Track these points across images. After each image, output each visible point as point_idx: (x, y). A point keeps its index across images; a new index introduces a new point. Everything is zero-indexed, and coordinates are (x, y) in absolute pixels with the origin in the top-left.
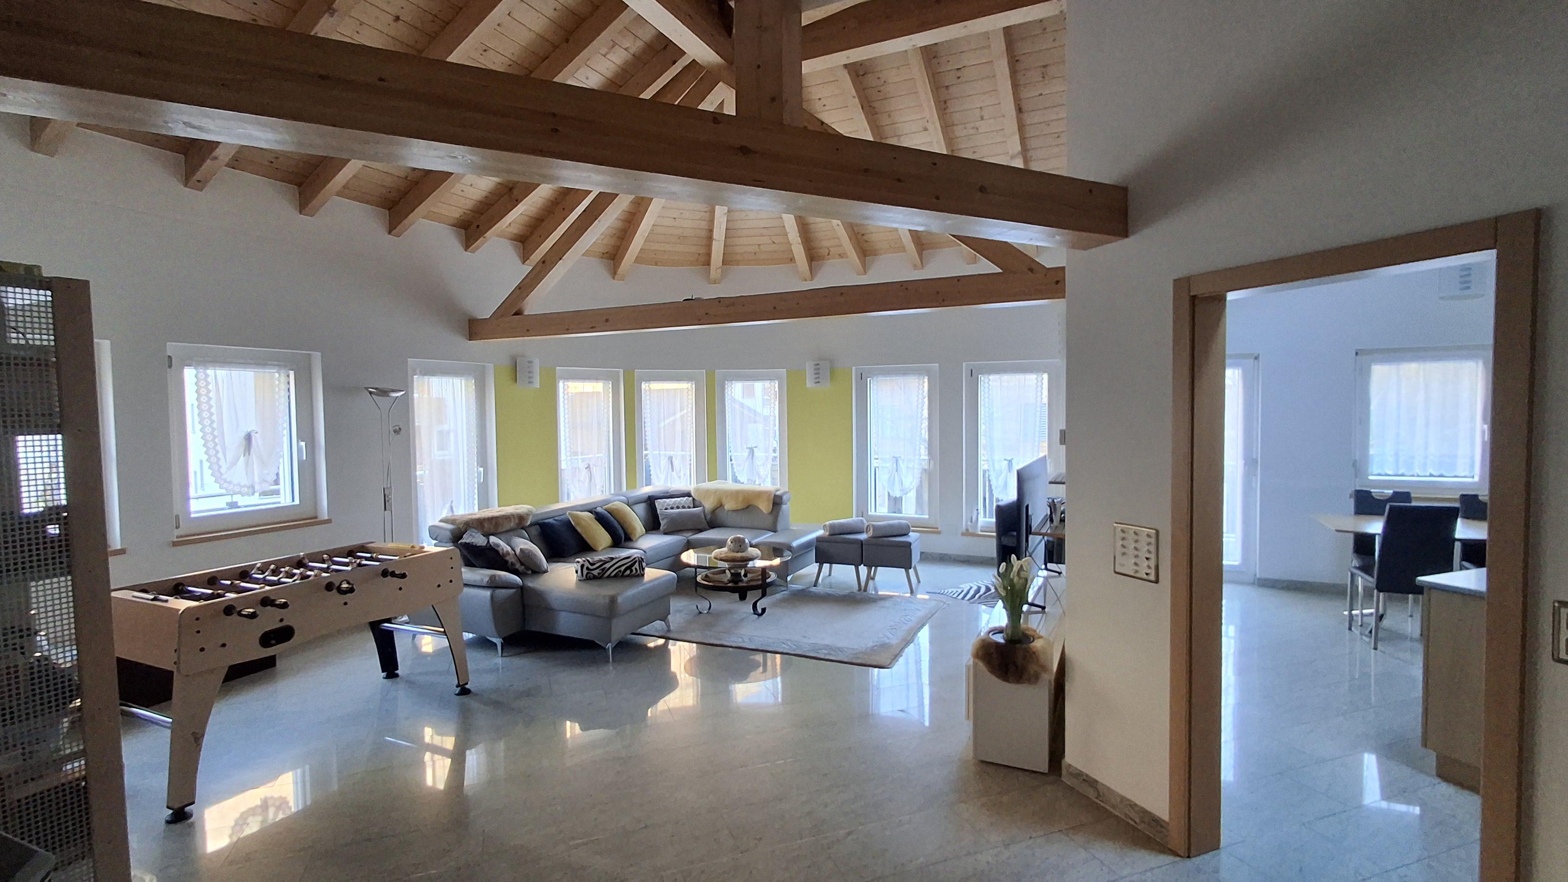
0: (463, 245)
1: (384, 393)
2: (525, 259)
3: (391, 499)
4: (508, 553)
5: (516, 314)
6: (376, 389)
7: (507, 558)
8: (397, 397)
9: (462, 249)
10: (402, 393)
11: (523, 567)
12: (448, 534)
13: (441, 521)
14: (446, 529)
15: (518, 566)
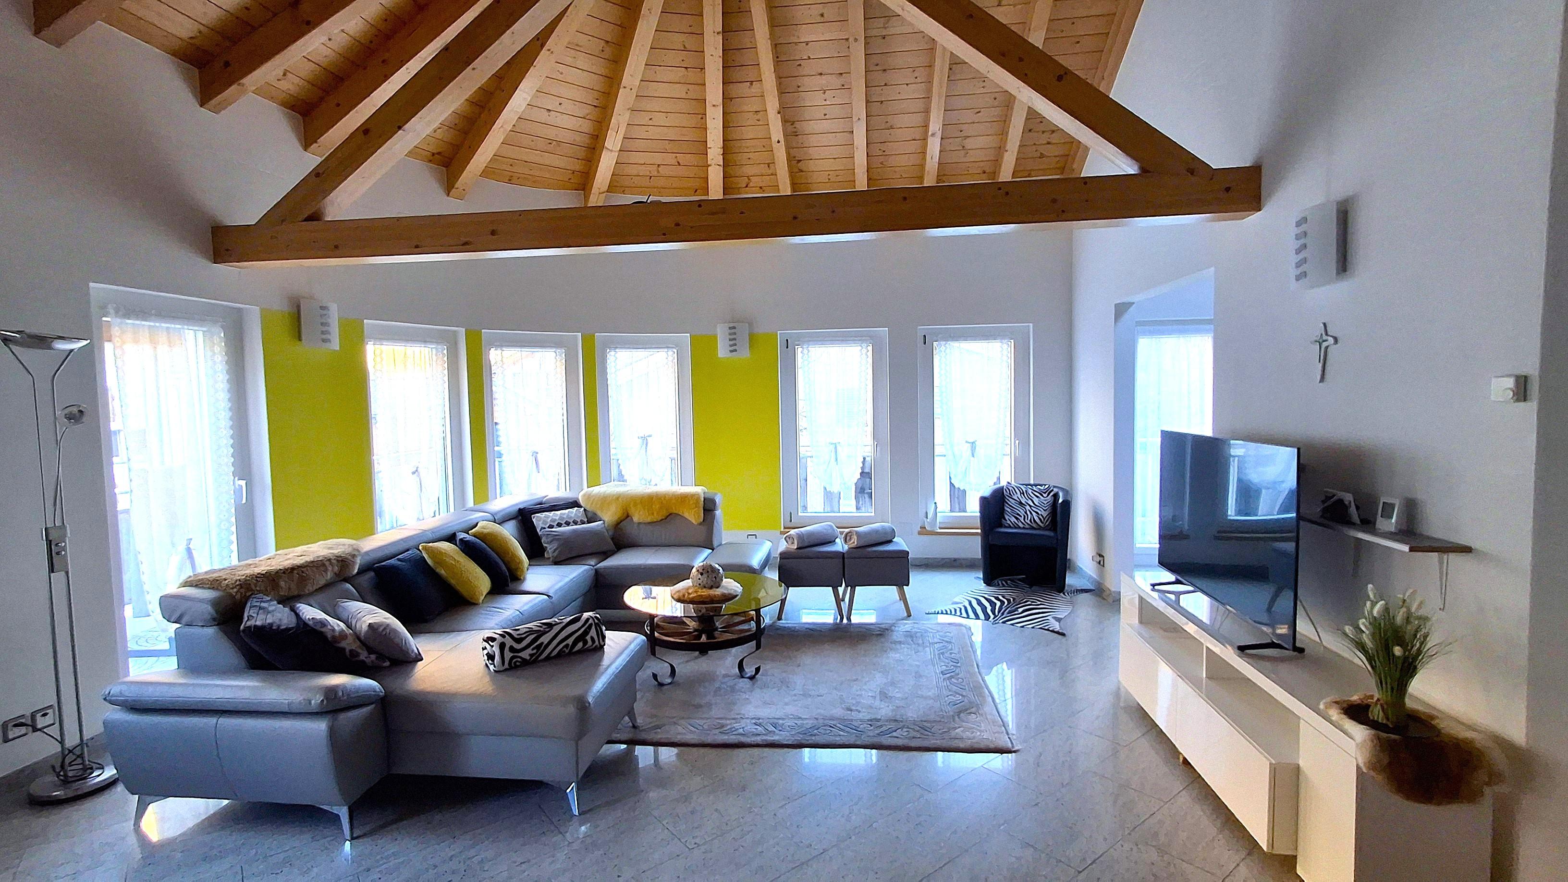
0: (195, 96)
1: (41, 341)
2: (308, 140)
3: (64, 549)
4: (343, 636)
5: (310, 218)
6: (18, 332)
7: (343, 644)
8: (72, 351)
9: (193, 103)
10: (84, 343)
11: (373, 657)
12: (209, 609)
13: (187, 584)
14: (201, 601)
15: (363, 655)
